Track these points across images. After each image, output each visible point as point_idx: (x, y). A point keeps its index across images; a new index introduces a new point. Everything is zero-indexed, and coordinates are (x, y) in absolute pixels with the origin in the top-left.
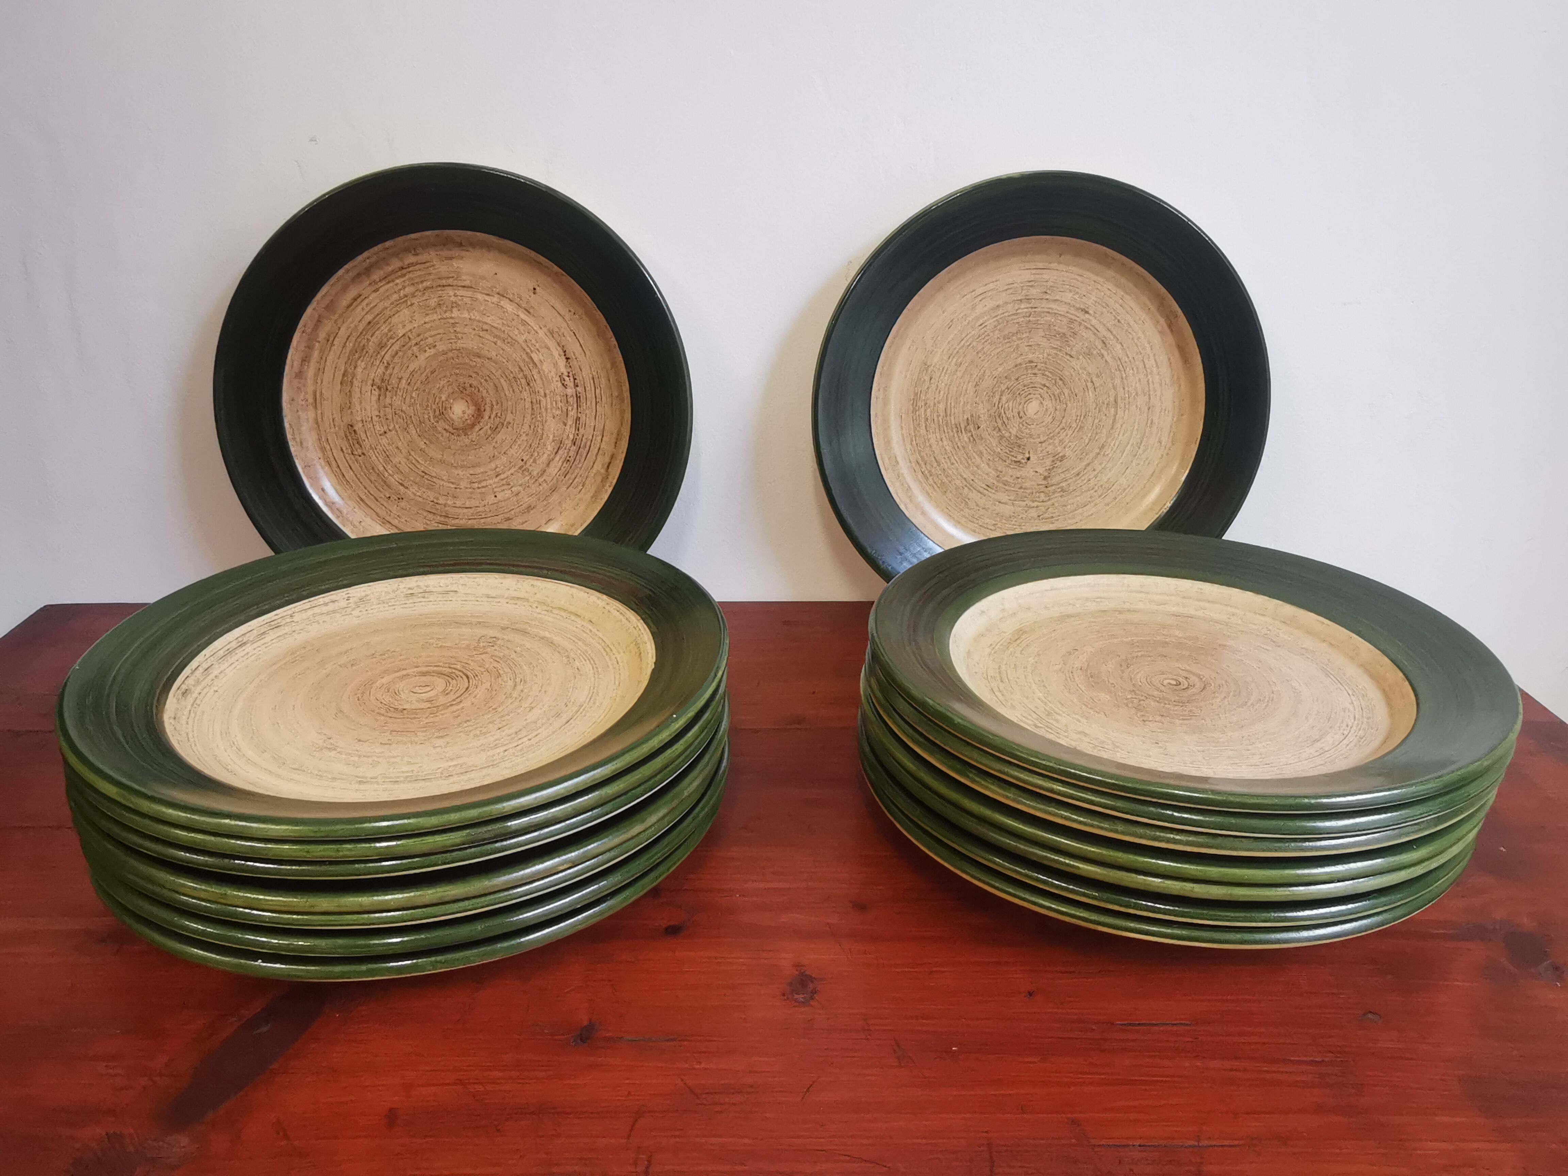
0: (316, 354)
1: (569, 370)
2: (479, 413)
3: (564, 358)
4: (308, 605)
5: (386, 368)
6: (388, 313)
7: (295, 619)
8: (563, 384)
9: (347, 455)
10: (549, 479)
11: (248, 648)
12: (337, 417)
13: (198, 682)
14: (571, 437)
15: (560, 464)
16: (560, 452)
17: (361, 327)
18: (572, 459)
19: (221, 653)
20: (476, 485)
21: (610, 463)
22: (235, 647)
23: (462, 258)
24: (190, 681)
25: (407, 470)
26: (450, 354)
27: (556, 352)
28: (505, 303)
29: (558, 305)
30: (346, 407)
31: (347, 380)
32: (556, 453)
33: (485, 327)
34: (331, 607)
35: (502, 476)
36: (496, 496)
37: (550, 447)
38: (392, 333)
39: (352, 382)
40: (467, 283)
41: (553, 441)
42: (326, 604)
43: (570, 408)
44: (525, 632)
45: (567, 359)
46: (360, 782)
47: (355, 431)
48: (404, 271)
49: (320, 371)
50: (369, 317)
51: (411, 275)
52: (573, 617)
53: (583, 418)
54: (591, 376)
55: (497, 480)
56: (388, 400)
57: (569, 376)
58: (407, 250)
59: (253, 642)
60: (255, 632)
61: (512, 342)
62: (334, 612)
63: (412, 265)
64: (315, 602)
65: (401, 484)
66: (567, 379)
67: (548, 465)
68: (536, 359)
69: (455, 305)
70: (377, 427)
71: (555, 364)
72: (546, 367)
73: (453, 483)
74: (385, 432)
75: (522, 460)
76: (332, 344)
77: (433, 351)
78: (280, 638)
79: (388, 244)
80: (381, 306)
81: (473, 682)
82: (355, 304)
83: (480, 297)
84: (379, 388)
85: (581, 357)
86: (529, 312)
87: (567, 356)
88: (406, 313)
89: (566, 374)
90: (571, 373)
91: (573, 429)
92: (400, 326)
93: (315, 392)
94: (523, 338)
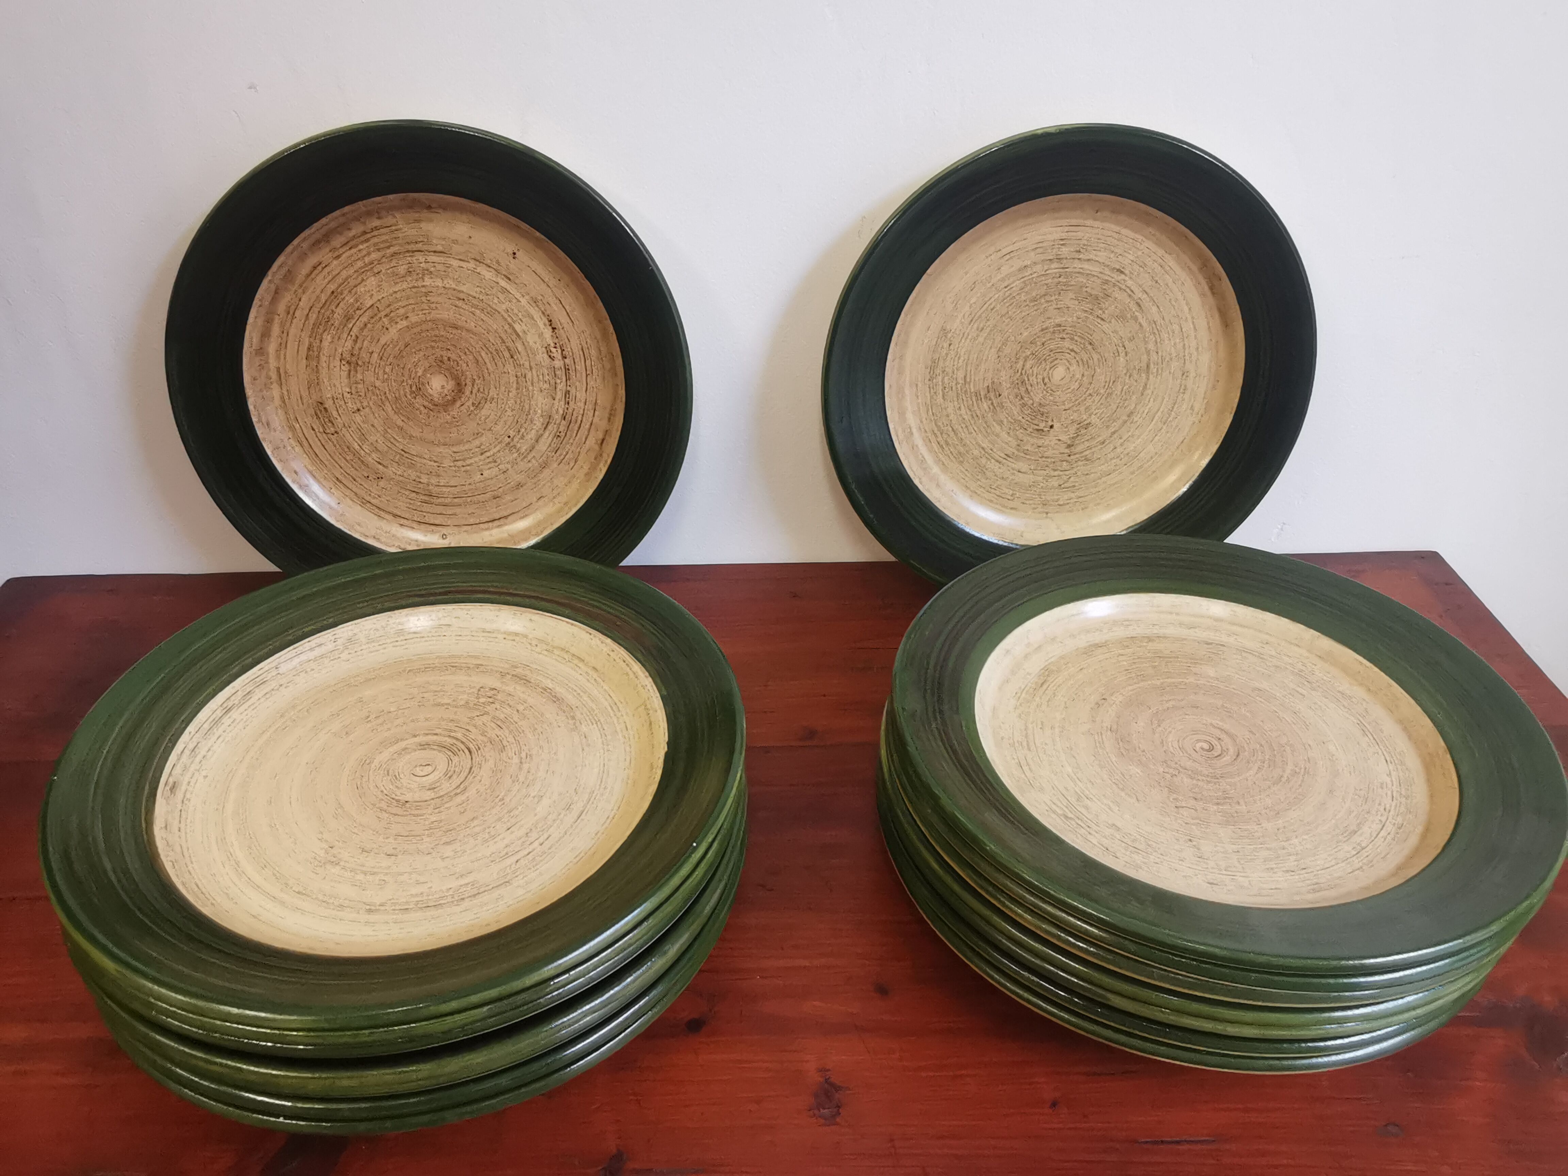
0: (276, 329)
1: (556, 341)
2: (459, 388)
3: (550, 328)
4: (293, 653)
5: (355, 341)
6: (352, 282)
7: (281, 671)
8: (550, 356)
9: (318, 434)
10: (538, 457)
11: (234, 714)
12: (305, 394)
13: (185, 769)
14: (561, 412)
15: (550, 438)
16: (550, 427)
17: (323, 298)
18: (563, 434)
19: (206, 726)
20: (459, 463)
21: (603, 440)
22: (220, 715)
23: (431, 221)
24: (178, 770)
25: (386, 448)
26: (424, 327)
27: (541, 322)
28: (482, 269)
29: (540, 270)
30: (314, 384)
31: (312, 355)
32: (545, 429)
33: (462, 296)
34: (317, 652)
35: (488, 454)
36: (482, 474)
37: (538, 423)
38: (359, 303)
39: (318, 357)
40: (440, 248)
41: (542, 416)
42: (312, 649)
43: (558, 381)
44: (525, 681)
45: (554, 329)
46: (370, 911)
47: (325, 408)
48: (369, 236)
49: (282, 346)
50: (332, 287)
51: (376, 240)
52: (576, 661)
53: (573, 391)
54: (580, 347)
55: (482, 457)
56: (359, 376)
57: (555, 347)
58: (369, 214)
59: (240, 705)
60: (239, 693)
61: (492, 312)
62: (322, 657)
63: (377, 228)
64: (301, 648)
65: (379, 463)
66: (554, 350)
67: (537, 441)
68: (519, 329)
69: (427, 272)
70: (350, 405)
71: (541, 335)
72: (531, 339)
73: (435, 462)
74: (359, 410)
75: (509, 437)
76: (294, 317)
77: (405, 323)
78: (268, 696)
79: (346, 209)
80: (344, 274)
81: (477, 759)
82: (316, 272)
83: (455, 263)
84: (349, 363)
85: (568, 327)
86: (509, 279)
87: (553, 326)
88: (372, 282)
89: (552, 345)
90: (558, 345)
91: (562, 403)
92: (367, 296)
93: (278, 369)
94: (504, 307)
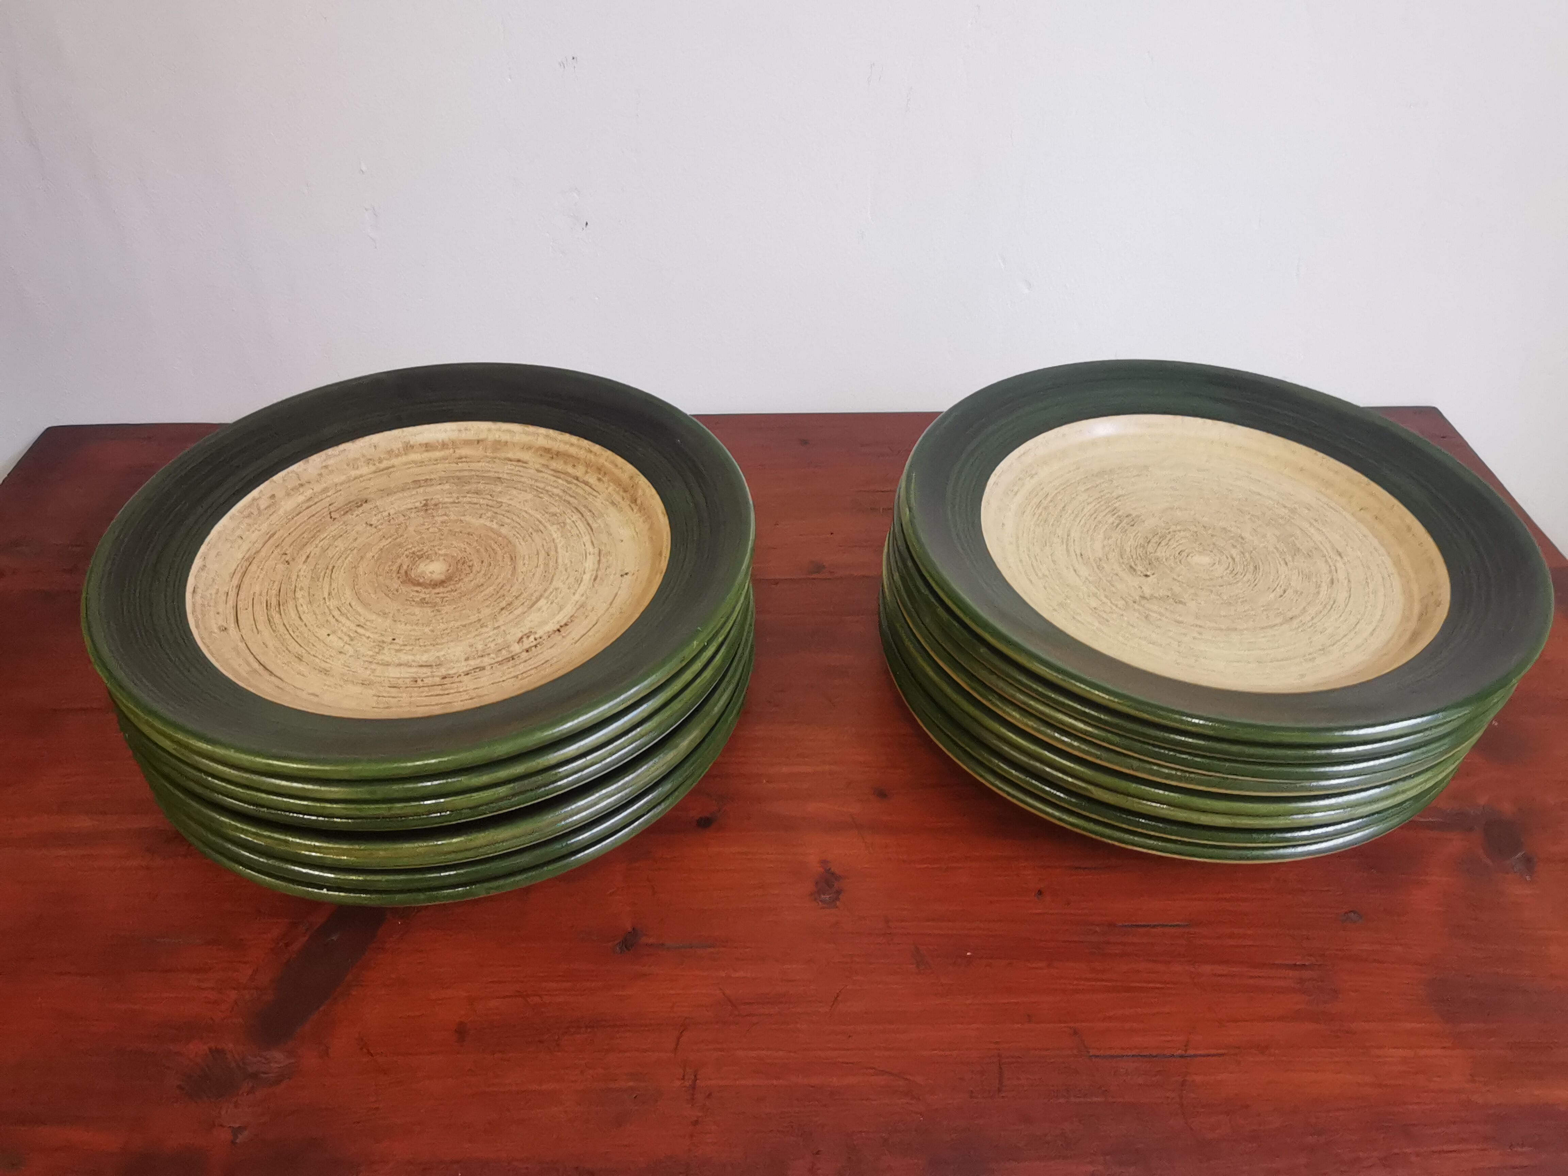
0: (439, 454)
1: (545, 637)
2: (438, 584)
3: (558, 627)
5: (453, 503)
6: (518, 486)
8: (522, 638)
10: (378, 673)
12: (372, 489)
14: (451, 672)
15: (407, 675)
16: (425, 670)
18: (420, 683)
20: (336, 613)
23: (621, 509)
25: (330, 556)
26: (499, 539)
27: (562, 618)
28: (592, 559)
29: (621, 599)
30: (387, 492)
31: (420, 483)
32: (421, 666)
33: (552, 553)
35: (360, 631)
36: (329, 635)
37: (425, 658)
38: (498, 494)
39: (421, 487)
40: (595, 525)
41: (438, 657)
43: (492, 657)
45: (559, 630)
47: (361, 505)
48: (575, 482)
49: (421, 464)
50: (505, 476)
51: (573, 487)
53: (487, 672)
54: (549, 658)
55: (355, 628)
56: (413, 515)
57: (535, 639)
61: (548, 579)
65: (308, 557)
66: (532, 638)
67: (400, 665)
68: (542, 602)
69: (563, 525)
70: (374, 518)
71: (544, 623)
72: (535, 616)
73: (329, 594)
74: (371, 525)
75: (393, 640)
76: (457, 463)
77: (495, 526)
80: (524, 479)
82: (515, 464)
83: (586, 540)
84: (425, 505)
85: (568, 641)
86: (595, 580)
88: (529, 496)
89: (537, 636)
90: (541, 640)
91: (465, 669)
92: (508, 497)
93: (393, 467)
94: (561, 585)
